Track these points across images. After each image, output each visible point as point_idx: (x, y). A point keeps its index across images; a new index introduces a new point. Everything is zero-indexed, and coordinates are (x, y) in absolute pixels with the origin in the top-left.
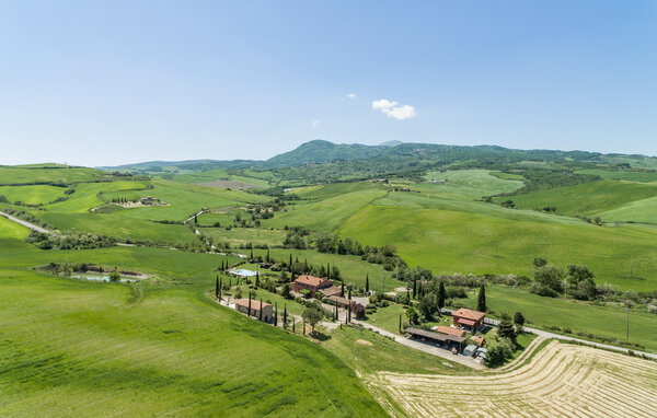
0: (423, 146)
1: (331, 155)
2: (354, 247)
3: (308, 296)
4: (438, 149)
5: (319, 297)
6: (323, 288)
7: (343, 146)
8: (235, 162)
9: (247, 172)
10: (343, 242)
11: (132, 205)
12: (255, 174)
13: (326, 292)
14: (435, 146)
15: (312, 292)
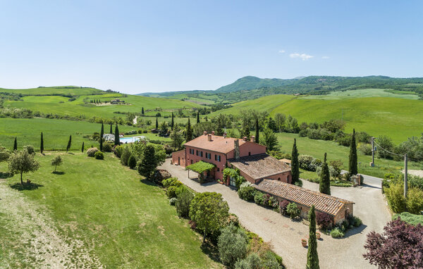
0: (324, 77)
1: (258, 85)
2: (286, 124)
3: (207, 178)
4: (336, 79)
5: (234, 183)
6: (244, 159)
7: (266, 80)
8: (194, 91)
9: (201, 96)
10: (273, 119)
11: (104, 104)
12: (206, 97)
13: (252, 170)
14: (334, 77)
15: (216, 169)
